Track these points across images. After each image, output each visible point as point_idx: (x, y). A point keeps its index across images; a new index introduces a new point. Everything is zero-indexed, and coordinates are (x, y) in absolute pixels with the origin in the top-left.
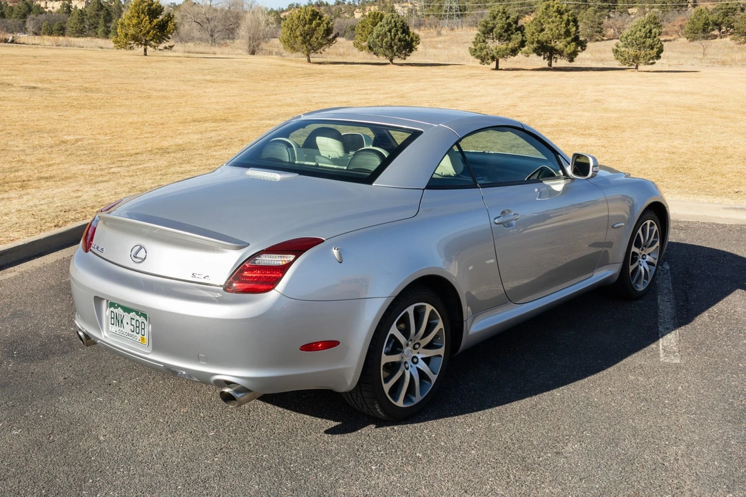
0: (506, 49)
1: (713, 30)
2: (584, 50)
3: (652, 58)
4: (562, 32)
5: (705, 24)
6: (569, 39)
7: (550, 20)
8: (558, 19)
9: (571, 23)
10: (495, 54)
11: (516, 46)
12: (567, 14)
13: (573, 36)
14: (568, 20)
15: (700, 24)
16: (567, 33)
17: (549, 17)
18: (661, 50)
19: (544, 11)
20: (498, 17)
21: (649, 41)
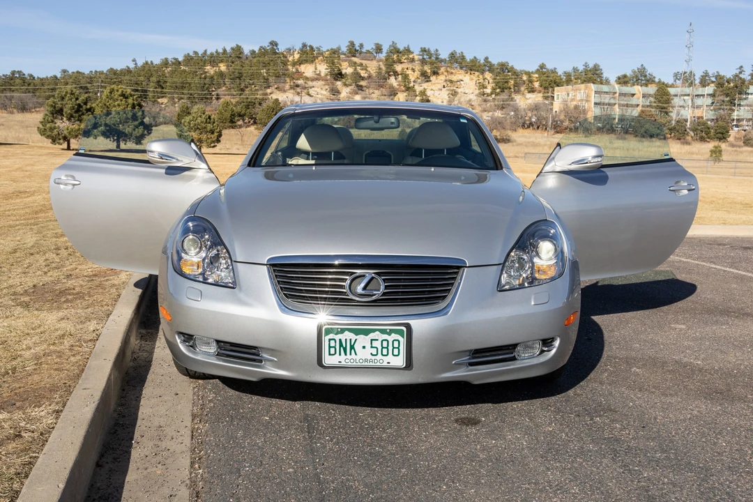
0: (79, 130)
1: (239, 120)
2: (150, 134)
3: (214, 142)
4: (129, 116)
5: (232, 115)
6: (136, 123)
7: (116, 103)
8: (123, 102)
9: (137, 107)
10: (67, 134)
11: (89, 127)
12: (132, 98)
13: (140, 120)
14: (134, 104)
15: (228, 115)
16: (134, 117)
17: (115, 101)
18: (220, 135)
19: (109, 94)
20: (67, 98)
21: (209, 126)
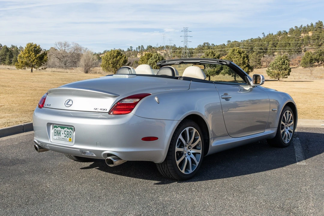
0: (214, 71)
1: (315, 62)
2: (252, 71)
3: (286, 75)
4: (241, 63)
5: (311, 59)
6: (245, 66)
7: (235, 57)
8: (239, 56)
9: (246, 58)
10: (209, 74)
11: (219, 69)
12: (243, 54)
13: (247, 65)
14: (244, 57)
15: (308, 60)
16: (244, 63)
17: (235, 55)
18: (290, 71)
19: (232, 52)
20: (210, 55)
21: (284, 67)
